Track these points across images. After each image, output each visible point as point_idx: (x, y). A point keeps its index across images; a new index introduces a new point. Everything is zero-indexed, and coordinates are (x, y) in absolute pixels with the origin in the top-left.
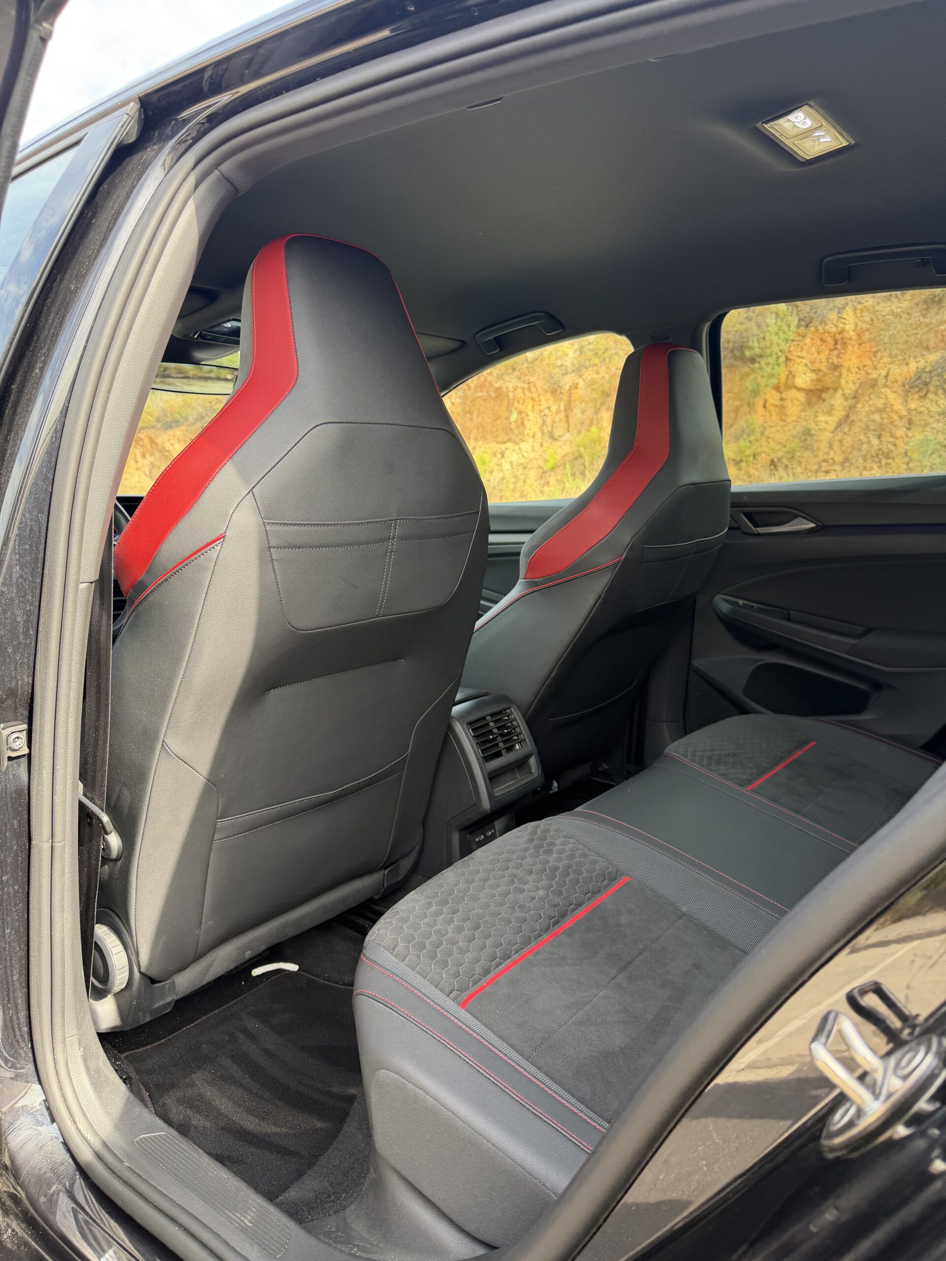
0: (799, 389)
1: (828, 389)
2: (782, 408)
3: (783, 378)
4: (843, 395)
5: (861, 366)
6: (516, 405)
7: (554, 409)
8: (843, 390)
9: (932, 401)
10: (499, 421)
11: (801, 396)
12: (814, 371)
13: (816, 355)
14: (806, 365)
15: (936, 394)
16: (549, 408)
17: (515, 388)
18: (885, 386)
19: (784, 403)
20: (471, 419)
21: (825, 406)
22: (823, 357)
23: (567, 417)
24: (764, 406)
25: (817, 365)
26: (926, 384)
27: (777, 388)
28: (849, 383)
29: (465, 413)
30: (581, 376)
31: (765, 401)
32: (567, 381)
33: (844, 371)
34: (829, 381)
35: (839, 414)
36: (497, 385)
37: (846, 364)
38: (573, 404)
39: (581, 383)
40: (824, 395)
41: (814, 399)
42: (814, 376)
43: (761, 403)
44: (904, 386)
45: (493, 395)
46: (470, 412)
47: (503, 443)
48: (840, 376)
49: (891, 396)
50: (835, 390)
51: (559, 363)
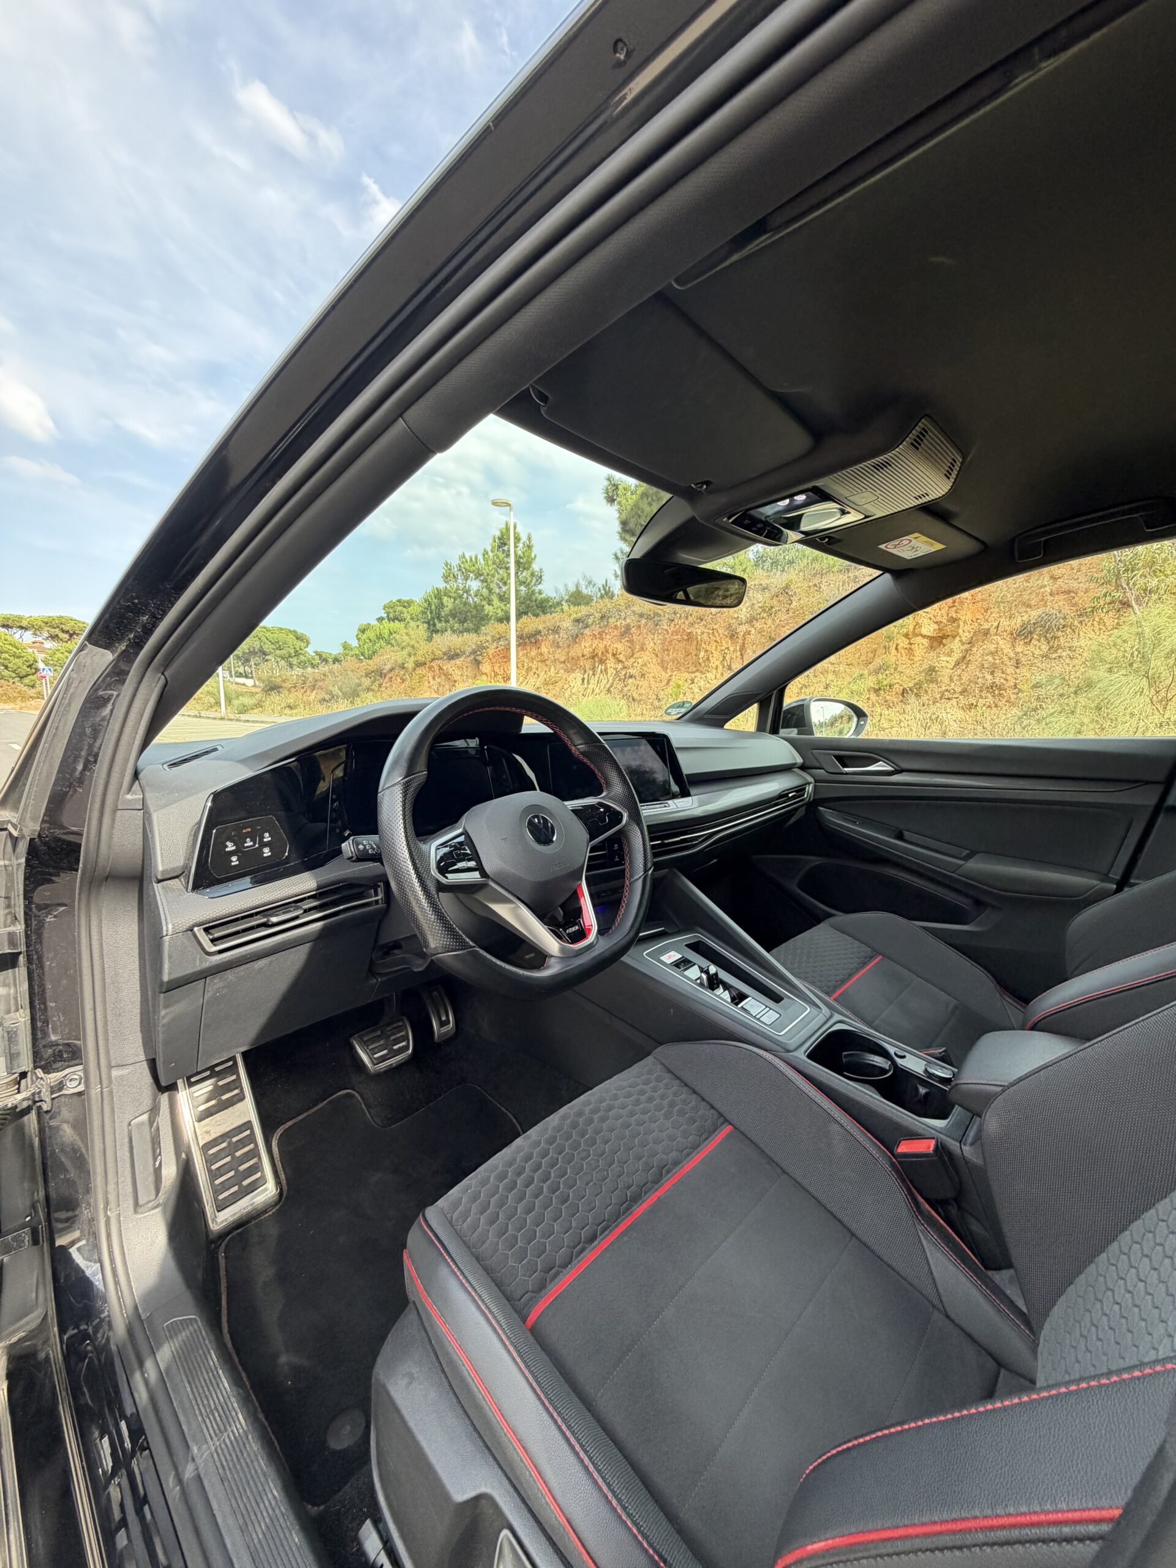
0: (924, 637)
1: (948, 636)
2: (910, 651)
3: (911, 627)
4: (961, 641)
5: (974, 619)
6: (703, 645)
7: (732, 649)
8: (960, 637)
9: (1035, 646)
10: (690, 657)
11: (926, 642)
12: (936, 623)
13: (938, 610)
14: (930, 619)
15: (1039, 641)
16: (728, 648)
17: (703, 633)
18: (996, 634)
19: (913, 646)
20: (668, 655)
21: (946, 649)
22: (943, 612)
23: (741, 655)
24: (897, 649)
25: (939, 619)
26: (1031, 633)
27: (906, 636)
28: (965, 632)
29: (664, 651)
30: (753, 626)
31: (897, 645)
32: (742, 629)
33: (961, 623)
34: (948, 629)
35: (957, 656)
36: (689, 631)
37: (963, 618)
38: (746, 646)
39: (753, 631)
40: (944, 641)
41: (935, 644)
42: (936, 627)
43: (894, 646)
44: (1012, 634)
45: (686, 638)
46: (668, 650)
47: (694, 672)
48: (958, 626)
49: (1001, 642)
50: (954, 637)
51: (736, 616)
